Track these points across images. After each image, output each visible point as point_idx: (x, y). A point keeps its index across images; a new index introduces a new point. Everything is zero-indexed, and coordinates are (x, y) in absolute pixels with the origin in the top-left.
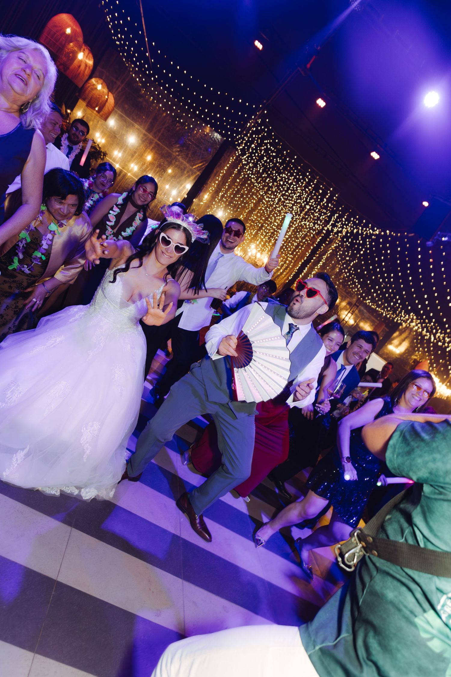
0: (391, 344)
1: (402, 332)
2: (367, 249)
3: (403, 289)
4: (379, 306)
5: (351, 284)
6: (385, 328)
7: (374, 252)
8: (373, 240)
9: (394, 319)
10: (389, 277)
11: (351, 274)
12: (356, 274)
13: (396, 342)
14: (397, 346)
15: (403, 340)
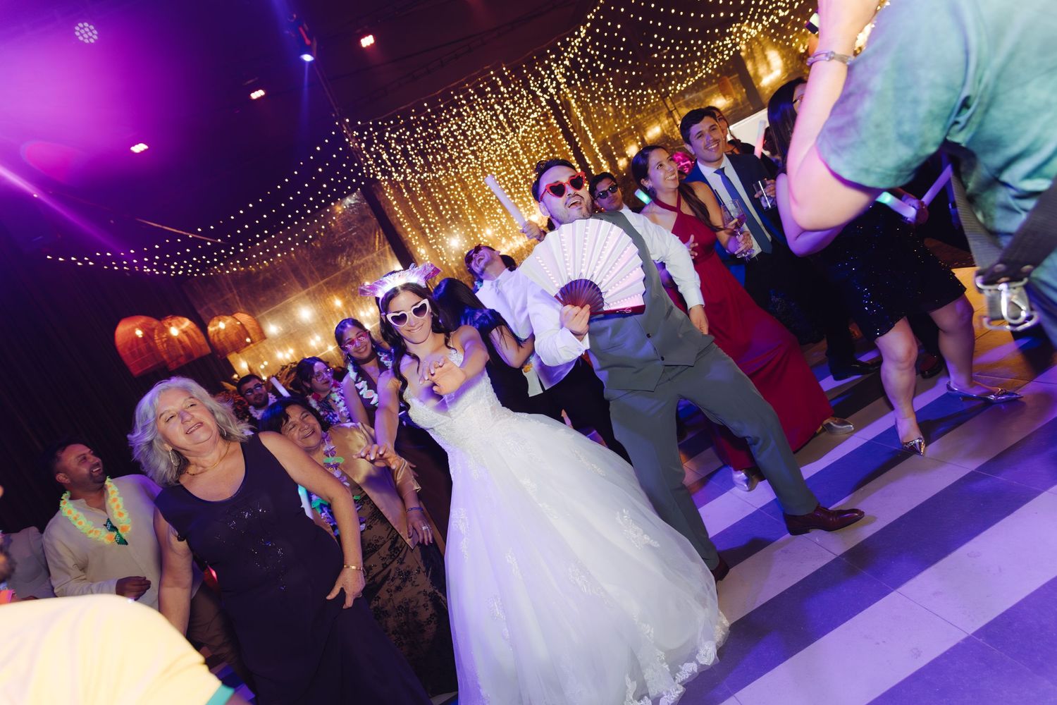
0: (760, 79)
1: (751, 55)
2: (600, 57)
3: (684, 29)
4: (693, 74)
5: (642, 101)
6: (731, 78)
7: (610, 47)
8: (592, 42)
9: (723, 60)
10: (657, 42)
11: (627, 96)
12: (630, 87)
13: (762, 70)
14: (770, 71)
15: (765, 57)
